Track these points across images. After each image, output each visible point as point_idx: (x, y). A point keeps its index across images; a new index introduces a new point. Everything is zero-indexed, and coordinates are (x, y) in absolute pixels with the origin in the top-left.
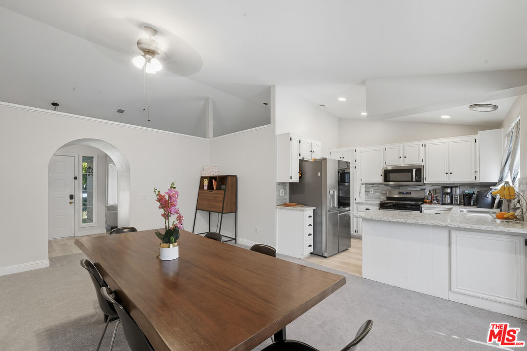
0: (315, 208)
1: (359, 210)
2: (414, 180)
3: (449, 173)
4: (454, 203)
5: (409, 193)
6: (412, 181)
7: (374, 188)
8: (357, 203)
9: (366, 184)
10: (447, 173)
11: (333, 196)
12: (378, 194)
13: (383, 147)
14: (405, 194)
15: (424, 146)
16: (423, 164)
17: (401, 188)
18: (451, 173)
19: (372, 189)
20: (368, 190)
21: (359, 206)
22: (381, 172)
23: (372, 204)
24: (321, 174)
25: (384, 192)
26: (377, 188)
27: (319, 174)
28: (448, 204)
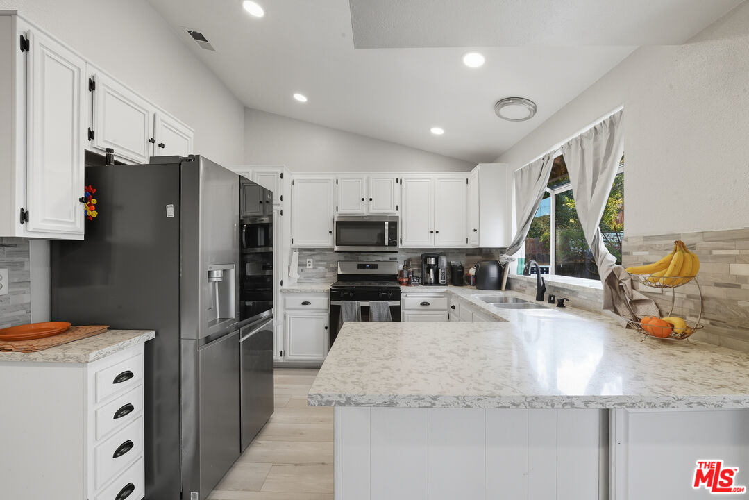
0: (151, 335)
1: (287, 307)
2: (386, 242)
3: (434, 232)
4: (440, 282)
5: (374, 267)
6: (383, 244)
7: (315, 257)
8: (284, 292)
9: (301, 250)
10: (432, 232)
11: (223, 285)
12: (321, 270)
13: (333, 178)
14: (368, 268)
15: (399, 181)
16: (397, 214)
17: (361, 258)
18: (437, 232)
19: (311, 260)
20: (303, 261)
21: (289, 298)
22: (330, 227)
23: (314, 292)
24: (178, 211)
25: (332, 266)
26: (319, 258)
27: (170, 211)
28: (431, 284)
